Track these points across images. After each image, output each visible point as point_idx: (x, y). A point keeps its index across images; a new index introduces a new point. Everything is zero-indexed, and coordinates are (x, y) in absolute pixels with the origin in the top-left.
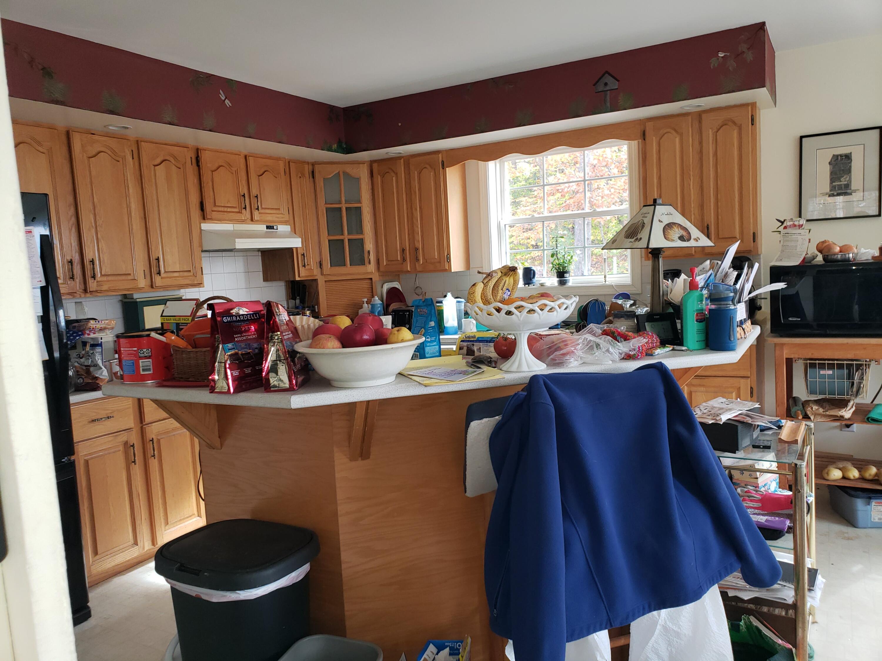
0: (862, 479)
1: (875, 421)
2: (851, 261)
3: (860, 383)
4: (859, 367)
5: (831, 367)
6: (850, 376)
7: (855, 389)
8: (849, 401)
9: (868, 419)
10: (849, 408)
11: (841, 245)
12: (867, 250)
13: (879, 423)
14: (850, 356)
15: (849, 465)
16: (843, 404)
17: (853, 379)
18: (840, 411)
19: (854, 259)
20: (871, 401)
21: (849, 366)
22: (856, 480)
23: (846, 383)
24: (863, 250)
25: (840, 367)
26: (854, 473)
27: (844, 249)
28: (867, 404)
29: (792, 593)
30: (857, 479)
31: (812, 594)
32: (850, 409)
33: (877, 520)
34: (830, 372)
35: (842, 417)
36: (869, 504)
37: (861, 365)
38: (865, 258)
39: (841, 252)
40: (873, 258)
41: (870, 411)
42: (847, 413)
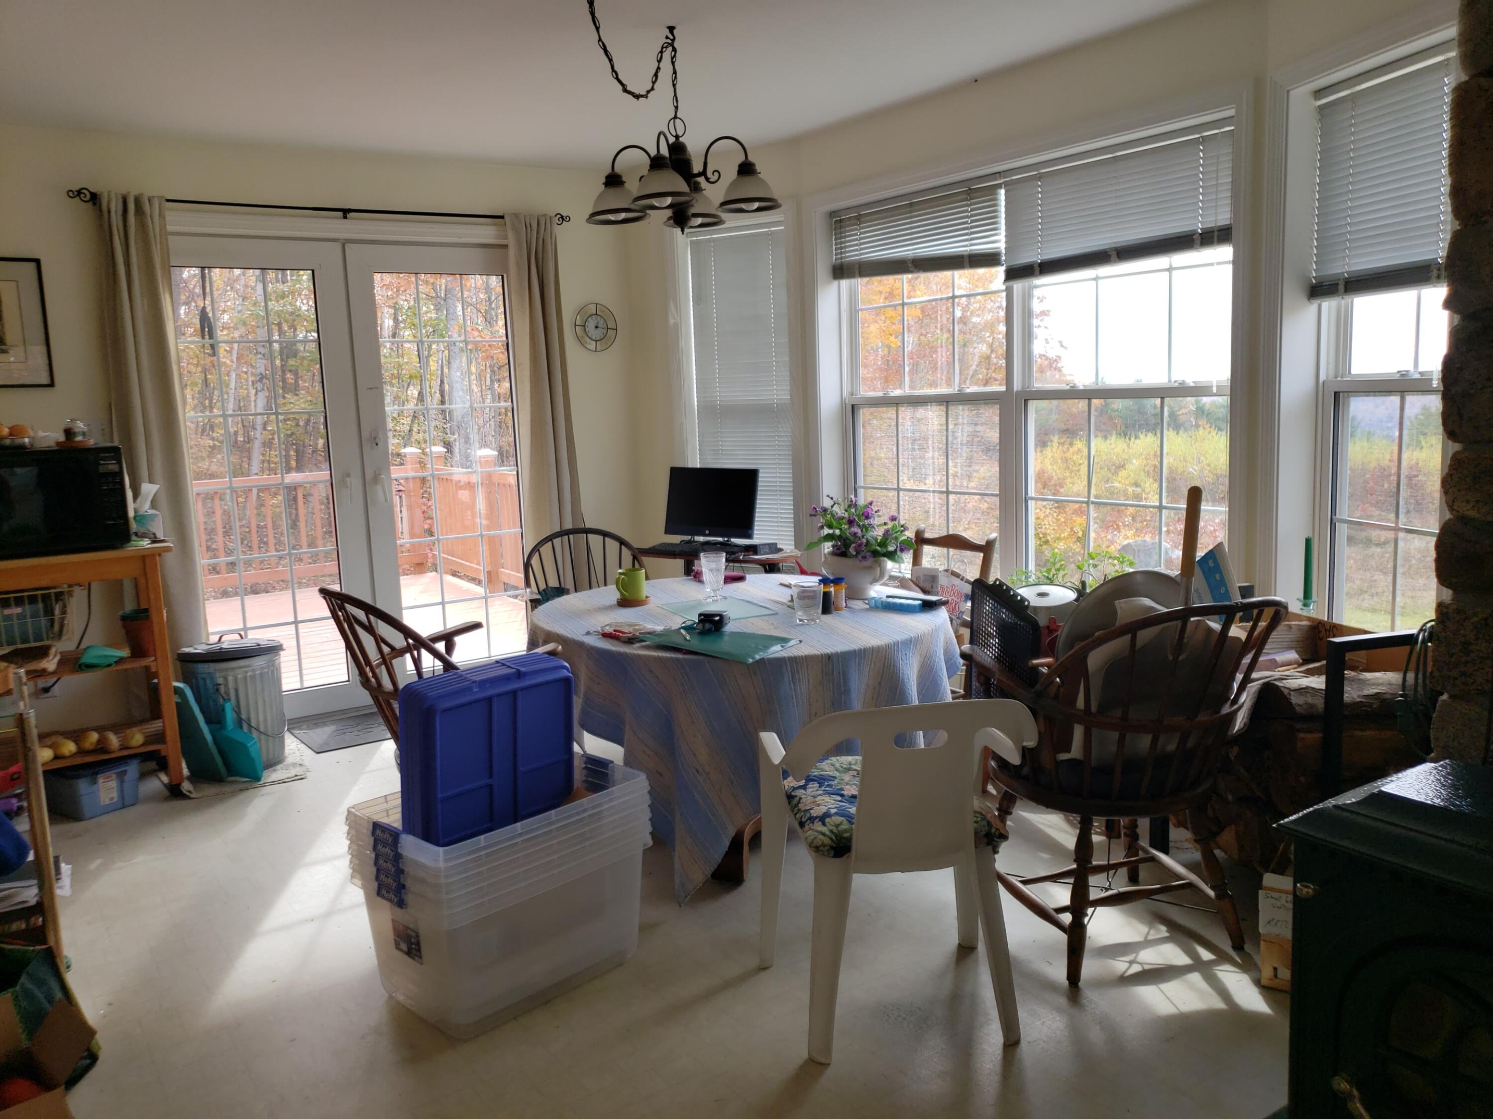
0: (81, 752)
1: (90, 667)
2: (27, 448)
3: (62, 619)
4: (59, 596)
5: (19, 602)
6: (49, 612)
7: (56, 627)
8: (48, 648)
9: (80, 666)
10: (51, 657)
11: (10, 426)
12: (47, 434)
13: (95, 669)
14: (44, 583)
15: (60, 739)
16: (42, 652)
17: (53, 615)
18: (40, 662)
19: (32, 445)
20: (75, 646)
21: (46, 598)
22: (73, 755)
23: (44, 621)
24: (41, 434)
25: (33, 600)
26: (70, 747)
27: (15, 431)
28: (72, 652)
29: (35, 891)
30: (75, 754)
31: (60, 884)
32: (53, 659)
33: (107, 802)
34: (19, 610)
35: (44, 670)
36: (95, 782)
37: (61, 593)
38: (47, 445)
39: (11, 435)
40: (58, 443)
41: (79, 658)
42: (50, 664)
